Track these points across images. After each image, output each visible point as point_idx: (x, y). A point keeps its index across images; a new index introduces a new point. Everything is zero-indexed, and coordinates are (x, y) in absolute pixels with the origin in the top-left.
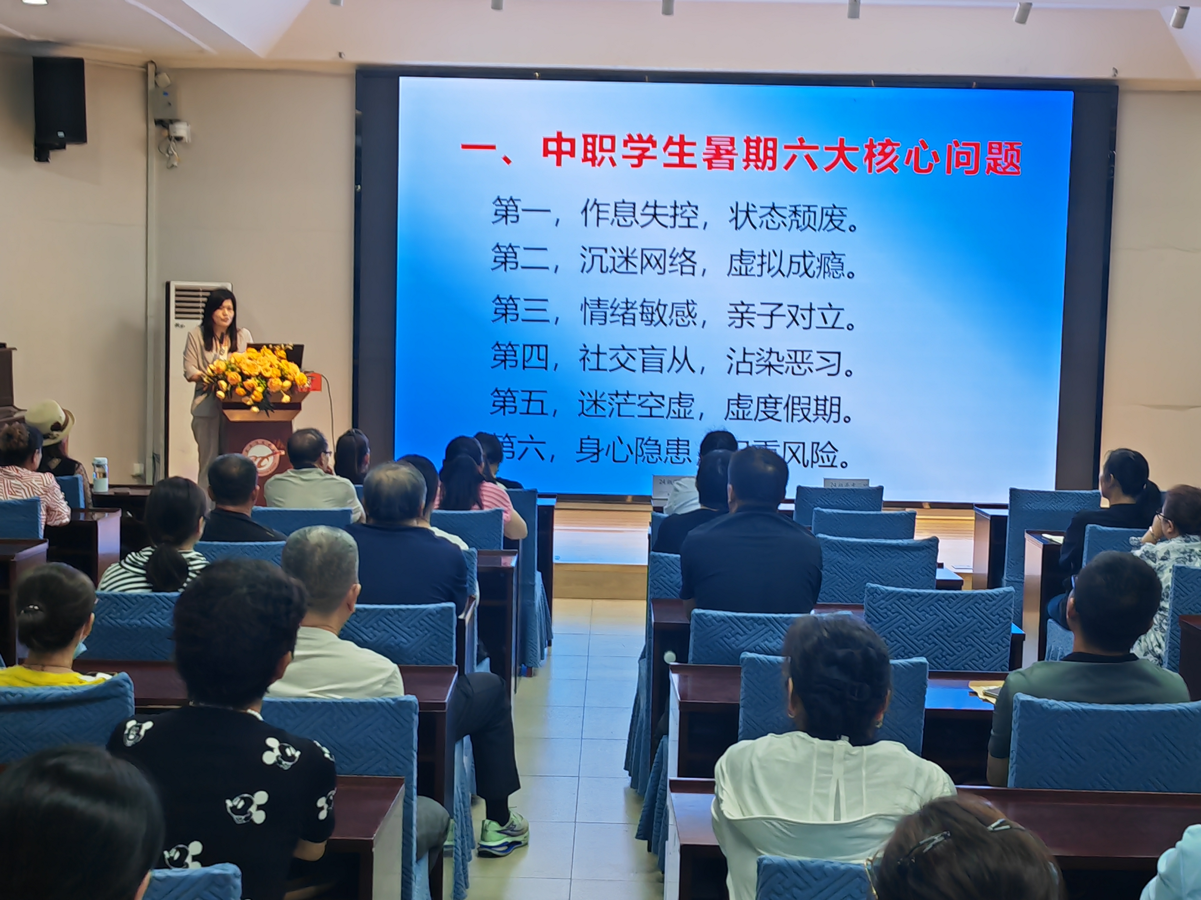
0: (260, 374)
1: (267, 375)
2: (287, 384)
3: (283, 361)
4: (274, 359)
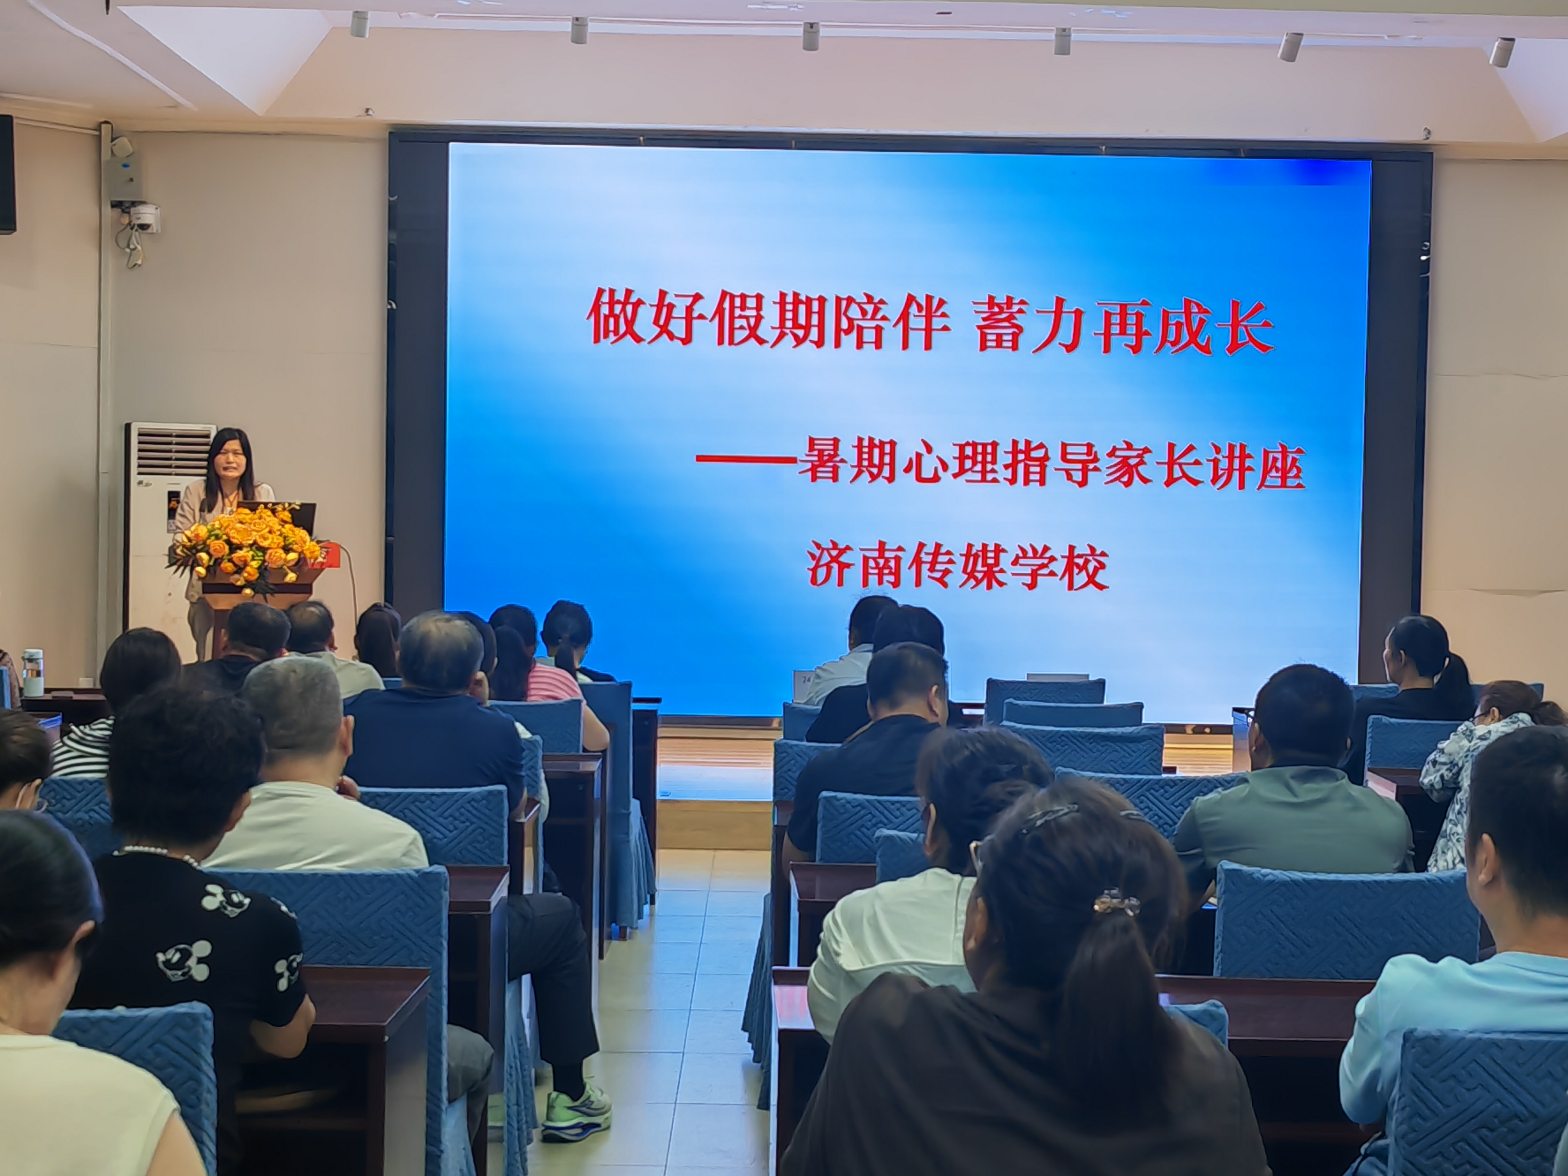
0: (255, 543)
1: (265, 544)
2: (293, 556)
3: (287, 526)
4: (274, 522)
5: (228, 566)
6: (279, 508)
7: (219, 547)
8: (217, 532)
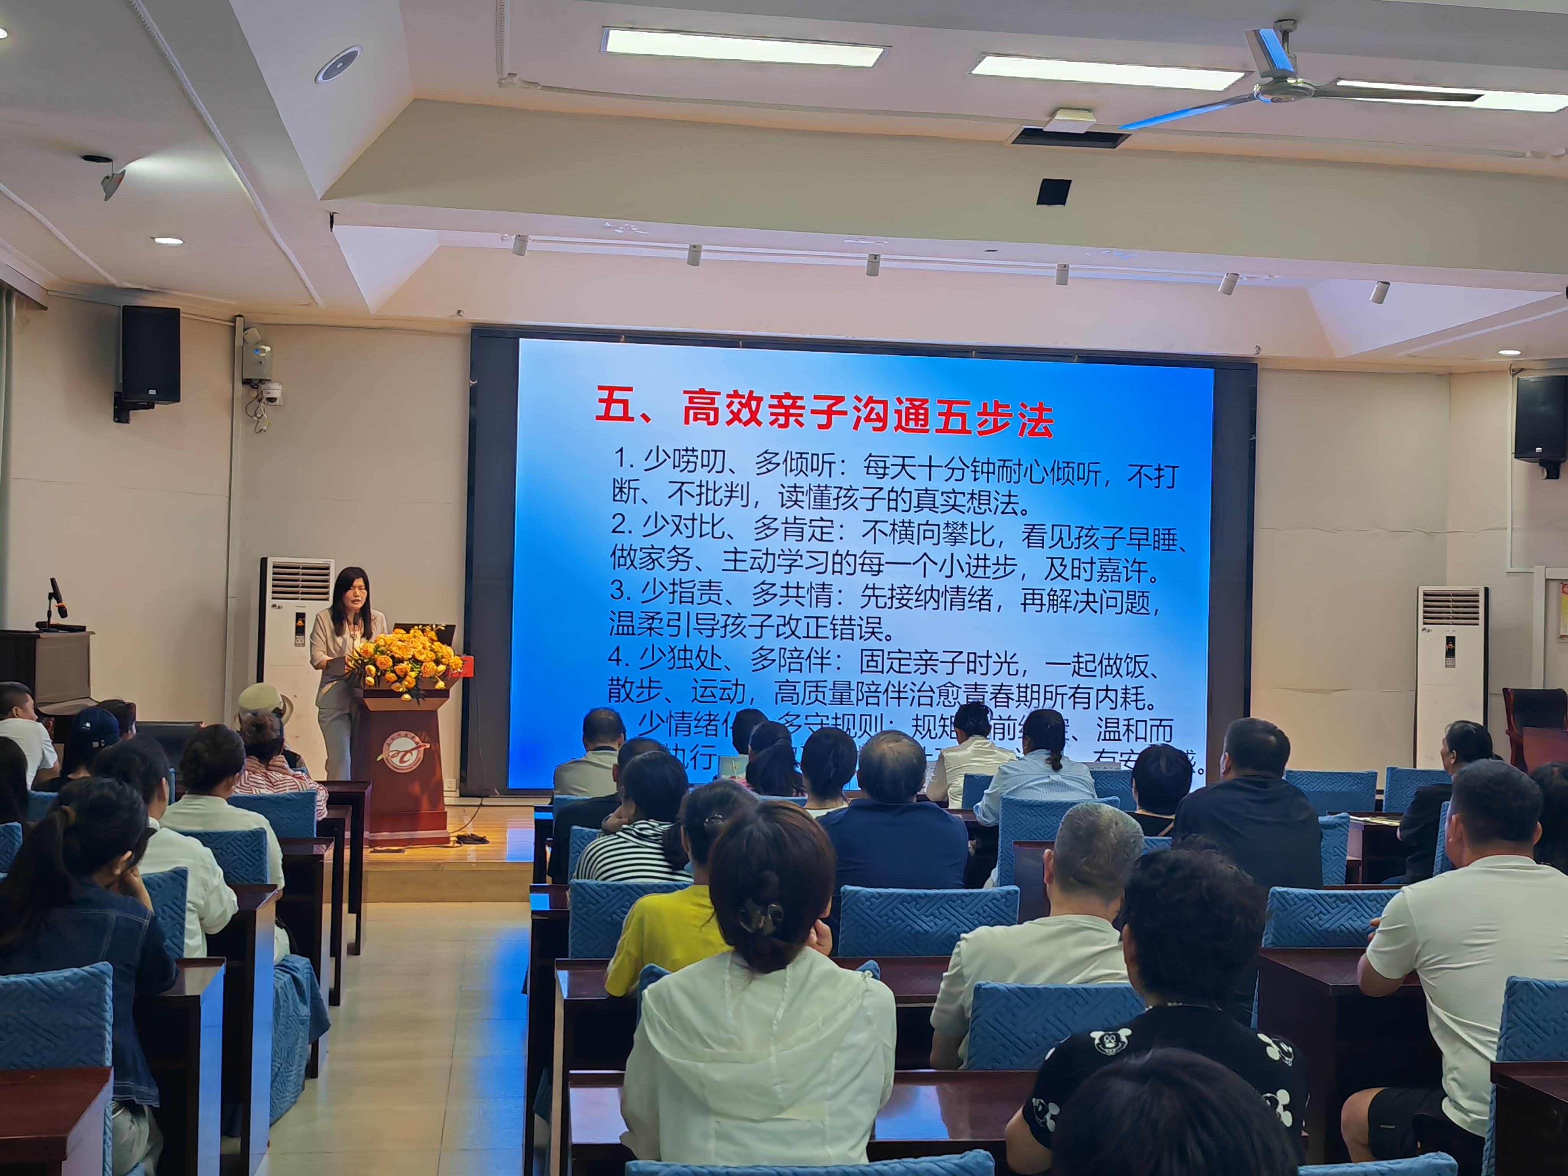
0: (413, 656)
1: (421, 658)
2: (442, 668)
3: (436, 643)
4: (425, 640)
5: (391, 676)
6: (428, 629)
7: (385, 661)
8: (383, 648)
